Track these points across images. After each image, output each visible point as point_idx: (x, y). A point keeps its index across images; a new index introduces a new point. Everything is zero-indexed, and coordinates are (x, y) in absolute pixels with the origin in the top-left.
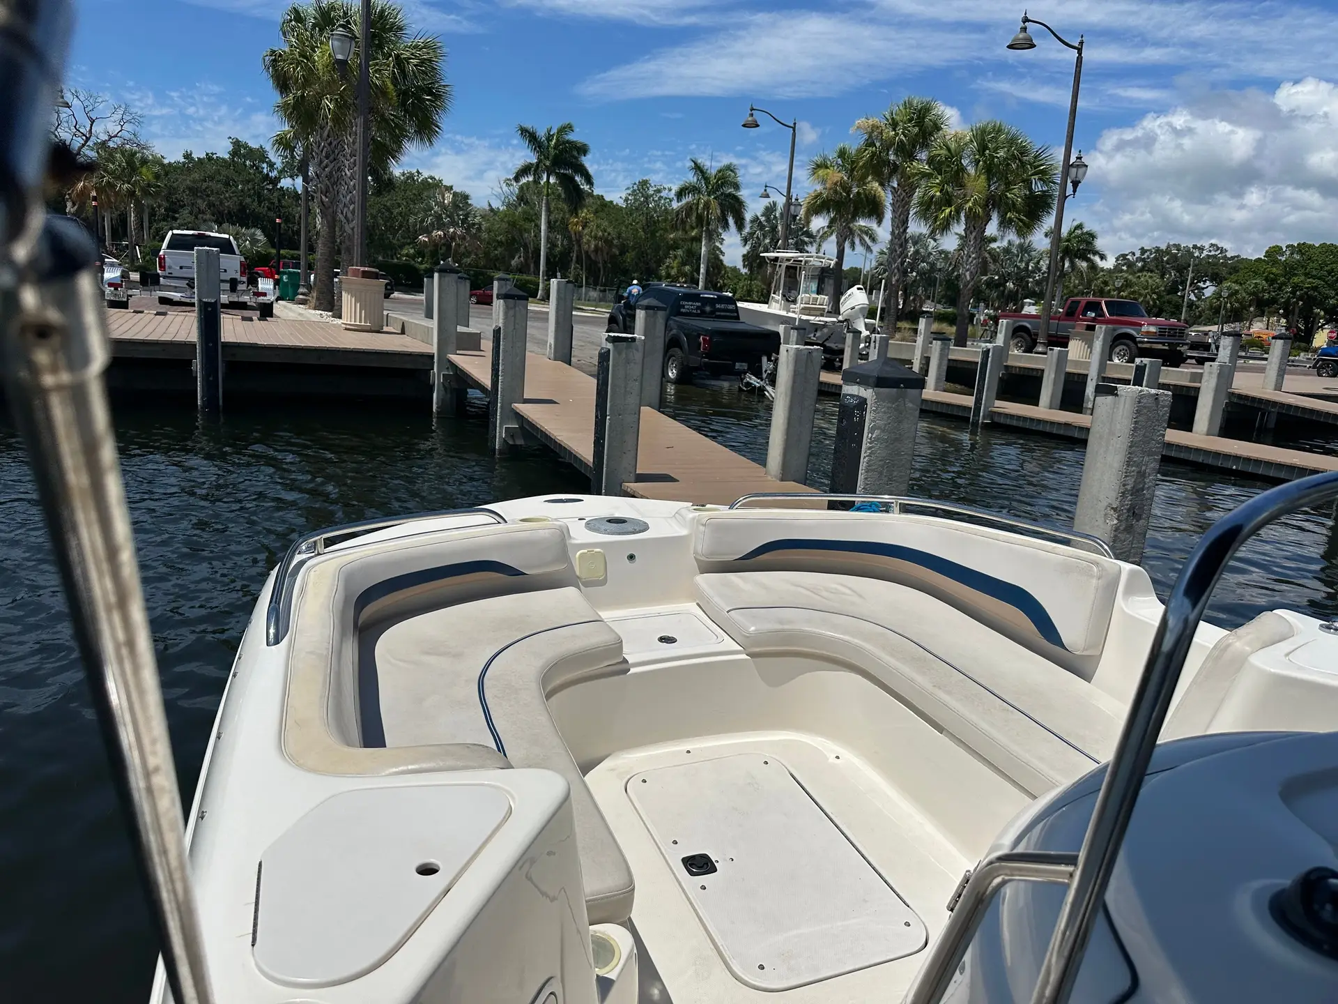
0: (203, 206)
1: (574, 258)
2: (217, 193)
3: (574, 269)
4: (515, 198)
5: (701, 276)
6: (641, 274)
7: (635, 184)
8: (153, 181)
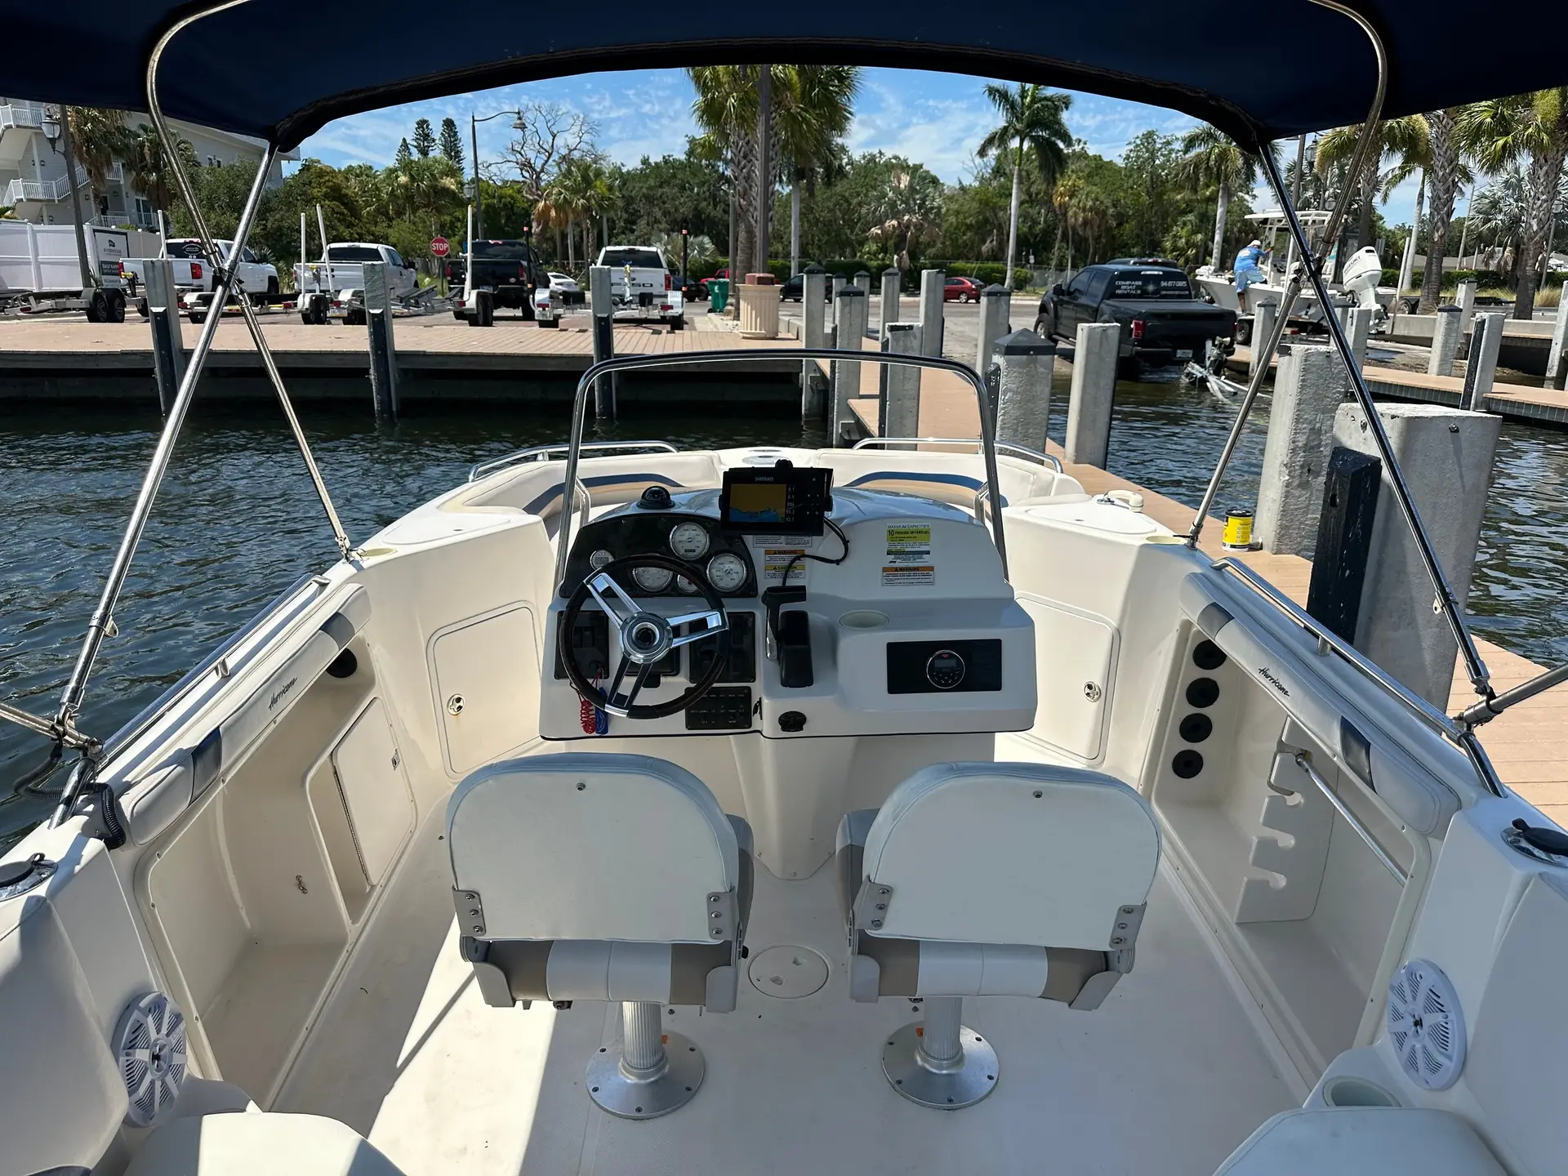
0: (659, 214)
1: (1059, 236)
2: (673, 199)
3: (1059, 249)
4: (990, 171)
5: (1215, 246)
6: (1143, 248)
7: (1137, 138)
8: (607, 194)
